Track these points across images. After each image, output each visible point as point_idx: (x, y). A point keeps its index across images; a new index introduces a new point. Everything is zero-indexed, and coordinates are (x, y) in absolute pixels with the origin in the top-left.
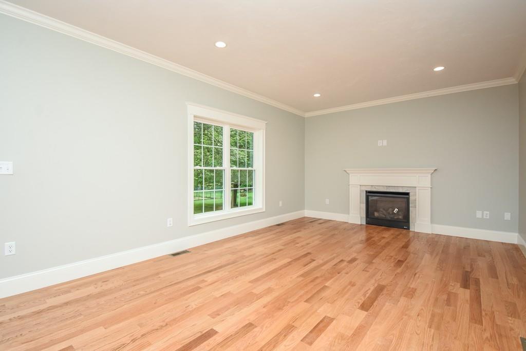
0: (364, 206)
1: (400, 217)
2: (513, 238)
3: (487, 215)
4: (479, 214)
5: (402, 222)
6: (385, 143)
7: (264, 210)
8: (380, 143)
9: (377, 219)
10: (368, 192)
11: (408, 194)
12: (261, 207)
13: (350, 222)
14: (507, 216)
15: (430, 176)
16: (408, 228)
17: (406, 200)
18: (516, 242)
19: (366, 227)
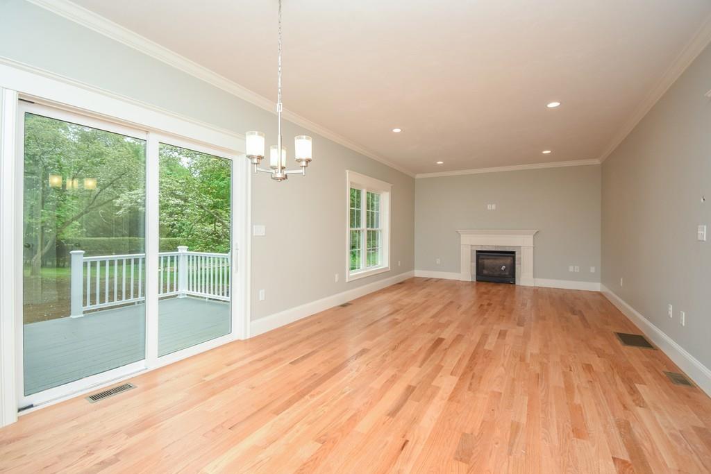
0: (474, 264)
1: (507, 273)
2: (597, 287)
3: (577, 269)
4: (571, 269)
5: (508, 278)
6: (494, 207)
7: (390, 269)
8: (489, 207)
9: (486, 276)
10: (478, 252)
11: (514, 253)
12: (387, 266)
13: (461, 279)
14: (593, 270)
15: (532, 237)
16: (514, 283)
17: (512, 258)
18: (599, 290)
19: (477, 284)
